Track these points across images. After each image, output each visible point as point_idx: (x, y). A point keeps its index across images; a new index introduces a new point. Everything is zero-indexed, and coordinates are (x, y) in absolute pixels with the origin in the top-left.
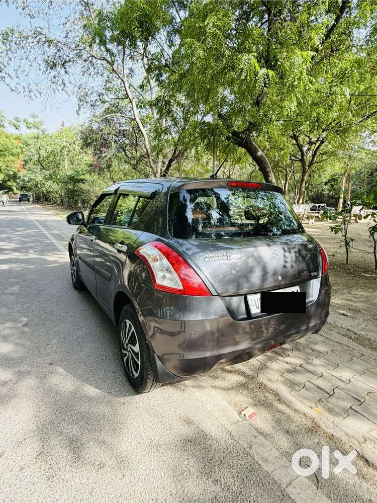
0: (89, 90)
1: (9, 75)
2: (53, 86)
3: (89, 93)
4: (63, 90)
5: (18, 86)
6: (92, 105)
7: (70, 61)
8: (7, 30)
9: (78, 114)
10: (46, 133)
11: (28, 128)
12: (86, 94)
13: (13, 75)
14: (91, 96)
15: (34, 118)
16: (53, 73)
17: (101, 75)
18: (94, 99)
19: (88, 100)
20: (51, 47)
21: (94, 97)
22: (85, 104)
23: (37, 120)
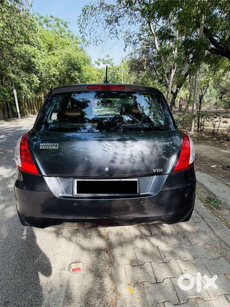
0: (132, 33)
1: (86, 34)
2: (111, 35)
3: (132, 35)
4: (116, 37)
5: (91, 40)
6: (134, 43)
7: (120, 17)
8: (85, 7)
9: (125, 50)
10: (114, 65)
11: (104, 63)
12: (130, 36)
13: (88, 34)
14: (133, 37)
15: (108, 57)
16: (111, 27)
17: (140, 21)
18: (135, 39)
19: (131, 40)
20: (110, 11)
21: (136, 37)
22: (130, 43)
23: (109, 58)
